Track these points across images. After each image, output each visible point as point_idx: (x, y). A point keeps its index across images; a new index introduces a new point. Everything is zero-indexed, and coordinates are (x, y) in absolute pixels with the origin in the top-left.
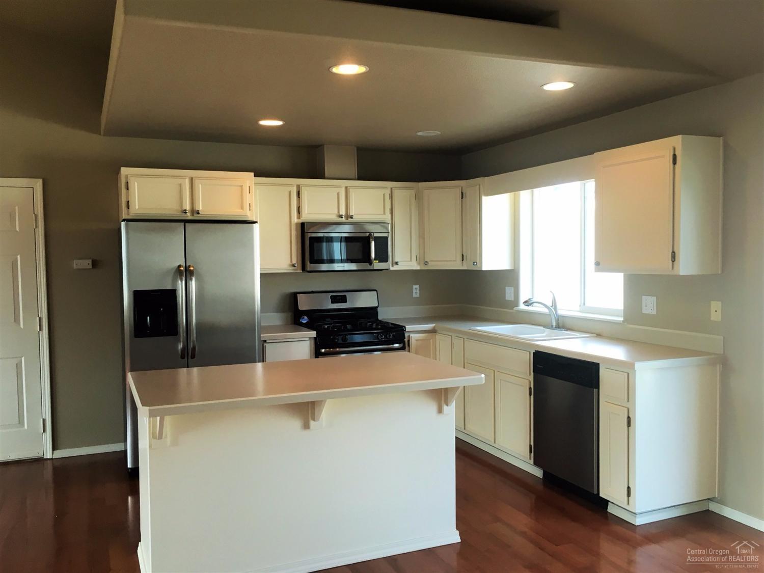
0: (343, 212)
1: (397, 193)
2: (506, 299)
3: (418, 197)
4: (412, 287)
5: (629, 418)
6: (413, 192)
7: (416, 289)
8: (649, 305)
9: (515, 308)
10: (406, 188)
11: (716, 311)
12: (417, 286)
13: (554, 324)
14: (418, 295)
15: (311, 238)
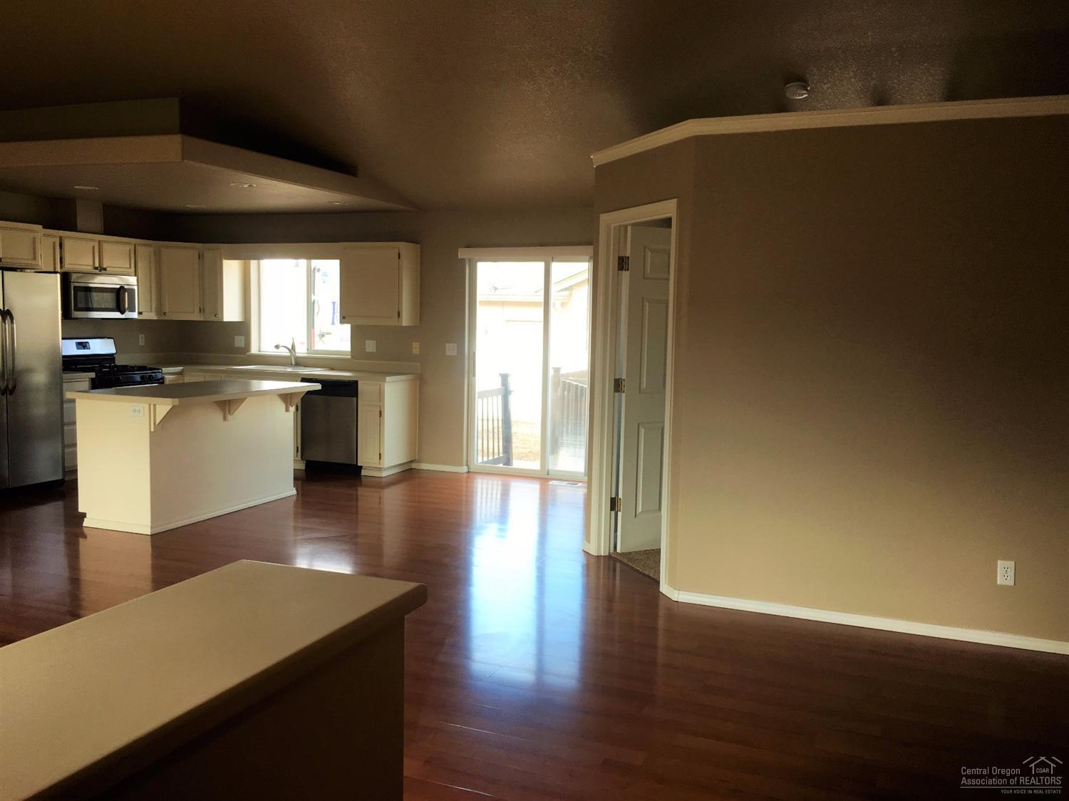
0: (97, 265)
1: (141, 250)
2: (236, 346)
3: (158, 255)
4: (138, 336)
5: (380, 412)
6: (151, 249)
7: (142, 338)
8: (371, 346)
9: (248, 353)
10: (149, 245)
11: (416, 348)
12: (143, 335)
13: (293, 363)
14: (143, 344)
15: (75, 287)
